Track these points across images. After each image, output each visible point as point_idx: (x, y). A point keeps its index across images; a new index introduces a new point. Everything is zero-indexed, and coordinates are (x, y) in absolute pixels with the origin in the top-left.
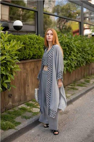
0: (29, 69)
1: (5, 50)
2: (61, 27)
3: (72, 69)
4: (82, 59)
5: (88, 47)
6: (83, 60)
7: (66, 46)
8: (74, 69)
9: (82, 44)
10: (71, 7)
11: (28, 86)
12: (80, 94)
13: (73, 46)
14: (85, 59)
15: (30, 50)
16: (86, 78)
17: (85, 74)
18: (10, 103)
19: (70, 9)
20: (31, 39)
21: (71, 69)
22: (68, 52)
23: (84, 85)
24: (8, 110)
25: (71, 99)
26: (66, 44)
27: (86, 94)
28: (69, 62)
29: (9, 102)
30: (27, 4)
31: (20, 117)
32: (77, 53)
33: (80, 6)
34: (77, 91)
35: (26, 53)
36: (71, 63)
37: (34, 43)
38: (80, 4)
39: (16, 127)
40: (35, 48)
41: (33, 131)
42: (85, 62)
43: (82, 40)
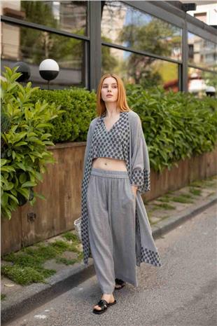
0: (71, 163)
1: (25, 119)
2: (138, 73)
3: (163, 163)
4: (184, 144)
5: (197, 119)
6: (186, 145)
7: (149, 114)
8: (166, 164)
9: (183, 111)
10: (161, 30)
11: (69, 198)
12: (179, 217)
13: (164, 114)
14: (191, 143)
15: (75, 122)
16: (193, 186)
17: (192, 177)
18: (32, 232)
19: (157, 33)
20: (76, 98)
21: (161, 164)
22: (155, 127)
23: (188, 200)
24: (28, 246)
25: (161, 227)
26: (150, 110)
27: (193, 219)
28: (157, 149)
29: (29, 230)
30: (60, 20)
31: (53, 260)
32: (174, 130)
33: (180, 28)
34: (174, 212)
35: (66, 128)
36: (160, 151)
37: (82, 107)
38: (181, 26)
39: (46, 280)
40: (85, 117)
41: (81, 289)
42: (190, 151)
43: (184, 103)
